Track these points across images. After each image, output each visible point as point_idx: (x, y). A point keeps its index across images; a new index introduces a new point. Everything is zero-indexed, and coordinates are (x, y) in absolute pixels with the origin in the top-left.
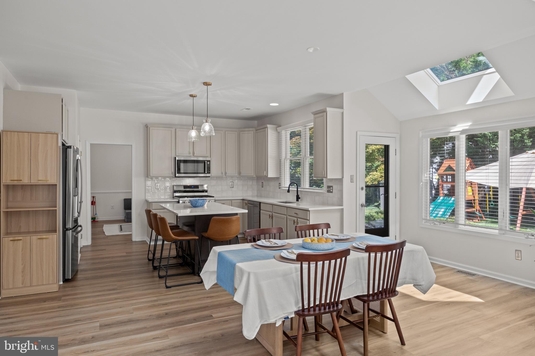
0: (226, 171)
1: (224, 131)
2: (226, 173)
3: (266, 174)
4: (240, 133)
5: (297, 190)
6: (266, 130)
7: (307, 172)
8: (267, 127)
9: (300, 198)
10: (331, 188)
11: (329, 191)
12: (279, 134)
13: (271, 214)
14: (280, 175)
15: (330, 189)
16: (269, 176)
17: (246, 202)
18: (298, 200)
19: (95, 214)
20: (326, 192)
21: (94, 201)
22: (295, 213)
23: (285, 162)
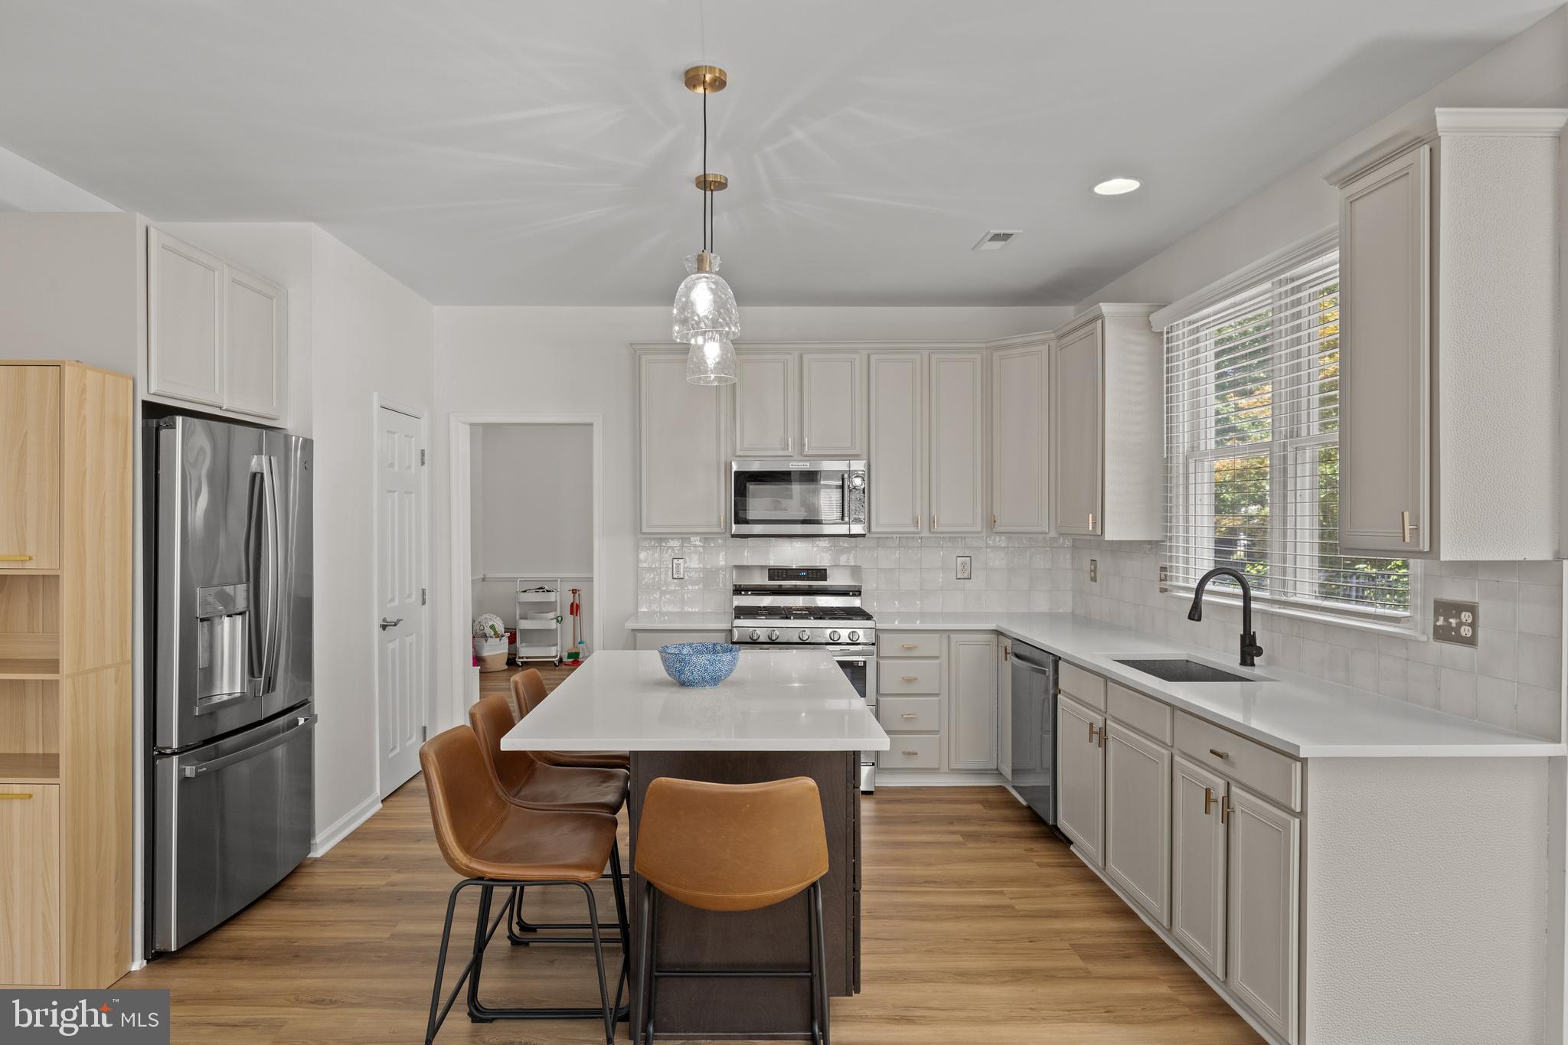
0: (934, 512)
1: (925, 354)
2: (931, 522)
3: (1094, 523)
4: (992, 355)
5: (1247, 611)
6: (1095, 328)
7: (1307, 519)
8: (1100, 317)
9: (1259, 652)
10: (1466, 617)
11: (1443, 634)
12: (1160, 343)
13: (1101, 725)
14: (1166, 529)
15: (1453, 621)
16: (1108, 537)
17: (1008, 643)
18: (1249, 662)
19: (579, 643)
20: (1424, 638)
21: (577, 601)
22: (1212, 752)
23: (1192, 470)
